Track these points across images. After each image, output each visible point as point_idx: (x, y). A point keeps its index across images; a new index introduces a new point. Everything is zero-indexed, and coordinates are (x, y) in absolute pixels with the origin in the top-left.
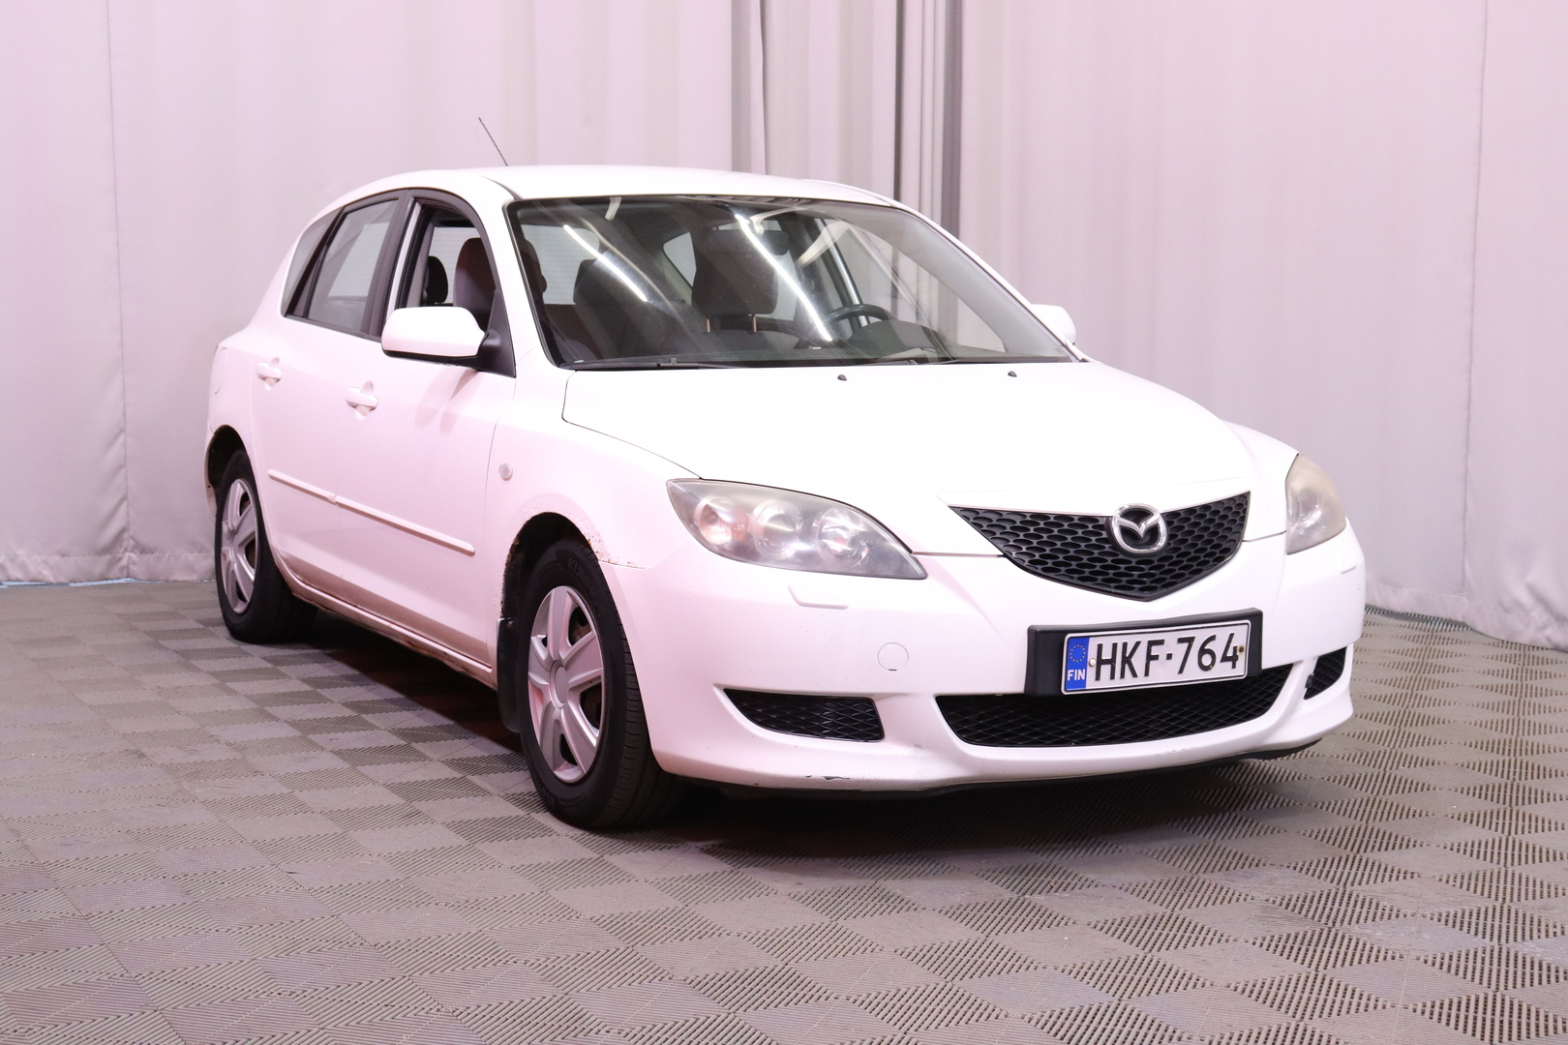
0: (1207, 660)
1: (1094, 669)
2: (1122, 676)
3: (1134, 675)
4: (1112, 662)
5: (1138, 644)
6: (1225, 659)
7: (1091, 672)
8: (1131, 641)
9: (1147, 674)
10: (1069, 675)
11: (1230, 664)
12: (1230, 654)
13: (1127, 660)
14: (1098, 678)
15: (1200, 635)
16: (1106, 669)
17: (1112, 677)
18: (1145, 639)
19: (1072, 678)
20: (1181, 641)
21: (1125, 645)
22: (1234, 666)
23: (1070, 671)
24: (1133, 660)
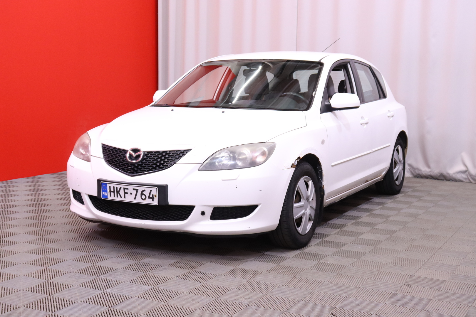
0: (143, 197)
1: (109, 193)
2: (117, 197)
3: (121, 197)
4: (114, 192)
5: (120, 188)
6: (149, 198)
7: (109, 194)
8: (119, 187)
9: (125, 197)
10: (103, 194)
11: (152, 200)
12: (151, 196)
13: (118, 192)
14: (110, 196)
15: (140, 189)
16: (112, 194)
17: (114, 196)
18: (123, 187)
19: (104, 194)
20: (134, 189)
21: (117, 188)
22: (153, 201)
23: (103, 192)
24: (120, 193)
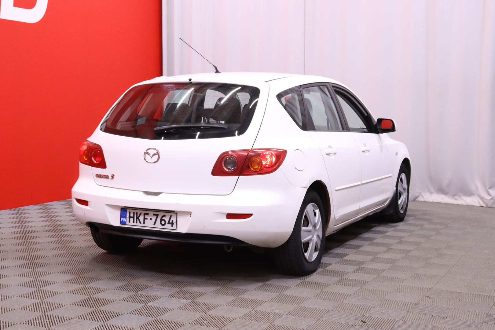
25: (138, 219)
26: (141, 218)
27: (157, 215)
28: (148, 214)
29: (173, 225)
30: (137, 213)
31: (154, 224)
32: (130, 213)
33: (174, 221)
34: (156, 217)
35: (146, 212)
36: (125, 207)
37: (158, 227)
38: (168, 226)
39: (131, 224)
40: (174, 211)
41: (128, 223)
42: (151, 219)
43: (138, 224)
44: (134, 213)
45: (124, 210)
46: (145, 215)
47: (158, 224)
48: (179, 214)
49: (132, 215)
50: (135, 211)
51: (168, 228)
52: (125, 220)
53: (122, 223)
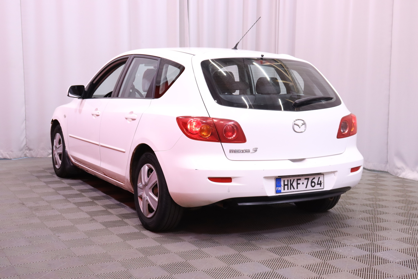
25: (291, 186)
26: (295, 184)
27: (308, 179)
28: (300, 179)
29: (322, 185)
30: (291, 180)
31: (306, 187)
32: (284, 181)
33: (322, 181)
34: (307, 180)
35: (298, 177)
36: (278, 176)
37: (310, 189)
38: (317, 187)
39: (286, 191)
40: (321, 173)
41: (282, 191)
42: (303, 183)
43: (292, 190)
44: (288, 181)
45: (278, 179)
46: (298, 181)
47: (309, 187)
48: (324, 175)
49: (286, 183)
50: (289, 179)
51: (317, 188)
52: (279, 189)
53: (277, 192)
